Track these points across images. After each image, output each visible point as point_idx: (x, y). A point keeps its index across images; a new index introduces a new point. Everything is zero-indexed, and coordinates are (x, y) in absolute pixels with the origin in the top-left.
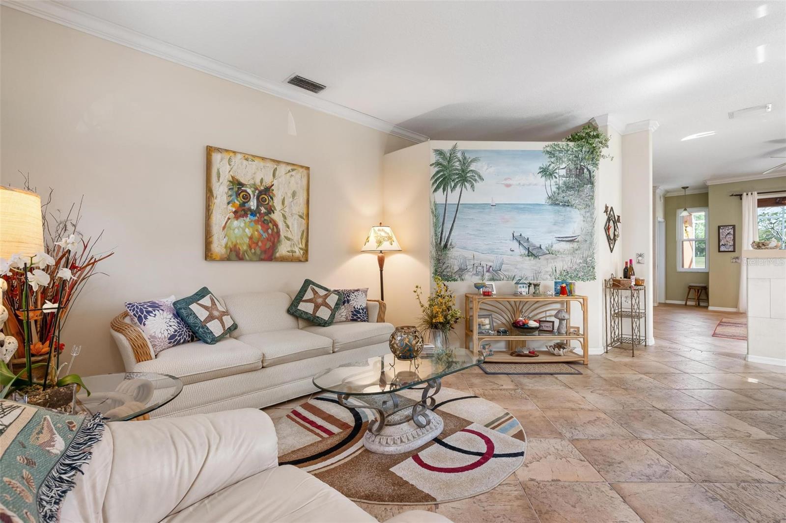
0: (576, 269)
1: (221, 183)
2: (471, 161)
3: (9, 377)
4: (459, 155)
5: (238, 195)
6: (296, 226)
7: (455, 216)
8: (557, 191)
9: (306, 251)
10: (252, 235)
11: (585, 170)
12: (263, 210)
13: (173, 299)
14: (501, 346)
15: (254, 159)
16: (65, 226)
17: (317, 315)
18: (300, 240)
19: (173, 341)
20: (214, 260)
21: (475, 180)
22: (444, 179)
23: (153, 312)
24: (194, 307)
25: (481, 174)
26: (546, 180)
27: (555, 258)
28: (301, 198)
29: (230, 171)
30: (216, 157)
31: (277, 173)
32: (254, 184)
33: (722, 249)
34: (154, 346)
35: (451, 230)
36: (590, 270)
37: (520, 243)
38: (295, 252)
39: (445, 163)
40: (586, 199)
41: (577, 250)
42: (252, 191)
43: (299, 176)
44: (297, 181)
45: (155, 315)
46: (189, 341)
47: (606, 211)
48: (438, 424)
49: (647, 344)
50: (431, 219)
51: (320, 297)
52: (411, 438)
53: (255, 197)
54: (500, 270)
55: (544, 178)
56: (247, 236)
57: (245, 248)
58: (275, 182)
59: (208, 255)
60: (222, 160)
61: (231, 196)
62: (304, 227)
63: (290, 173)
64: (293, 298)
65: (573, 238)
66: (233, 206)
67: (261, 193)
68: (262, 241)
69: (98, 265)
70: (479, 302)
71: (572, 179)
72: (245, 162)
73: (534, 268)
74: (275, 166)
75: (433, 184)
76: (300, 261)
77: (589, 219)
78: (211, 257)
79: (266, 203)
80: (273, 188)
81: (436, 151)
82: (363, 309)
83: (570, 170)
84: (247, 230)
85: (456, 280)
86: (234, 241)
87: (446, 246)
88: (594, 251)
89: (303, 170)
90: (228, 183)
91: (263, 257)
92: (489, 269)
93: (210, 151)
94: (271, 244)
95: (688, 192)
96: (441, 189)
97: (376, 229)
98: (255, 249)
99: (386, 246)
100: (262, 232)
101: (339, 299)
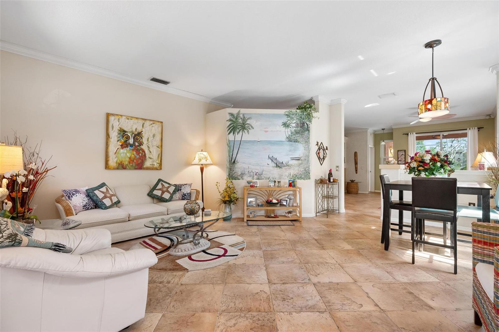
0: (300, 174)
1: (114, 131)
2: (248, 119)
3: (9, 215)
4: (241, 116)
5: (123, 137)
6: (155, 152)
7: (239, 147)
8: (291, 135)
9: (161, 164)
10: (131, 156)
11: (305, 124)
12: (137, 144)
13: (87, 188)
14: (263, 213)
15: (132, 118)
16: (34, 154)
17: (163, 196)
18: (157, 159)
19: (85, 208)
20: (110, 169)
21: (250, 129)
22: (234, 128)
23: (76, 194)
24: (97, 192)
25: (253, 126)
26: (286, 129)
27: (290, 168)
28: (158, 137)
29: (119, 125)
30: (112, 118)
31: (145, 125)
32: (132, 131)
33: (399, 163)
34: (75, 210)
35: (237, 154)
36: (308, 174)
37: (272, 161)
38: (155, 165)
39: (234, 120)
40: (306, 139)
41: (301, 164)
42: (131, 135)
43: (157, 126)
44: (156, 129)
45: (77, 195)
46: (94, 208)
47: (317, 144)
48: (206, 244)
49: (340, 212)
50: (227, 148)
51: (165, 187)
52: (190, 249)
53: (133, 137)
54: (262, 174)
55: (284, 128)
56: (128, 157)
57: (127, 163)
58: (143, 130)
59: (107, 167)
60: (114, 120)
61: (119, 137)
62: (160, 152)
63: (152, 125)
64: (152, 188)
65: (299, 158)
66: (121, 142)
67: (135, 135)
68: (136, 160)
69: (49, 171)
70: (247, 190)
71: (299, 129)
72: (127, 120)
73: (280, 173)
74: (144, 122)
75: (228, 130)
76: (157, 169)
77: (307, 149)
78: (108, 168)
79: (139, 140)
80: (142, 133)
81: (229, 113)
82: (188, 194)
83: (298, 124)
84: (128, 154)
85: (240, 179)
86: (121, 160)
87: (234, 162)
88: (310, 165)
89: (159, 123)
90: (118, 131)
91: (136, 167)
92: (256, 174)
93: (108, 115)
94: (141, 161)
95: (385, 131)
96: (232, 133)
97: (199, 153)
98: (132, 164)
99: (203, 162)
100: (136, 155)
101: (175, 189)
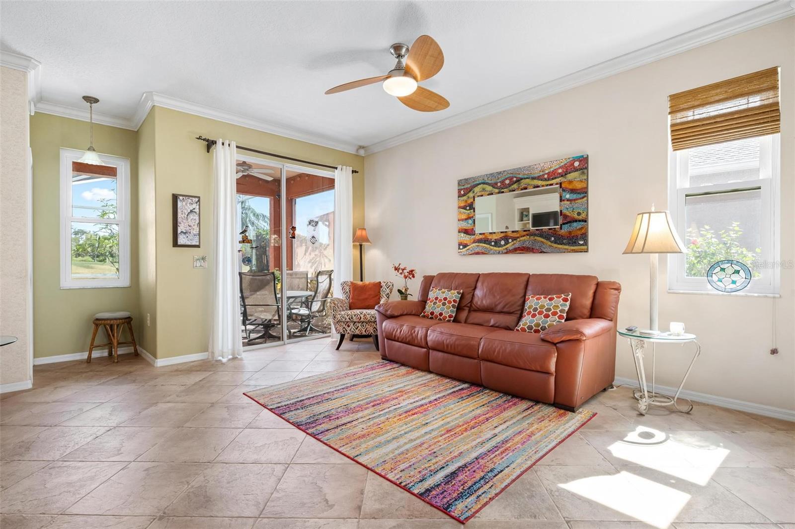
33: (182, 240)
